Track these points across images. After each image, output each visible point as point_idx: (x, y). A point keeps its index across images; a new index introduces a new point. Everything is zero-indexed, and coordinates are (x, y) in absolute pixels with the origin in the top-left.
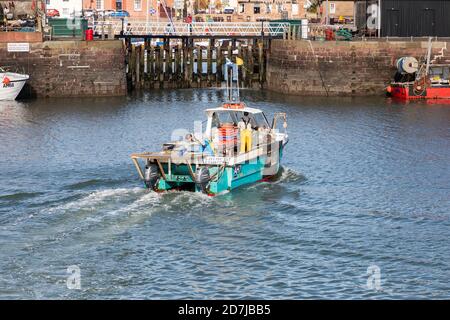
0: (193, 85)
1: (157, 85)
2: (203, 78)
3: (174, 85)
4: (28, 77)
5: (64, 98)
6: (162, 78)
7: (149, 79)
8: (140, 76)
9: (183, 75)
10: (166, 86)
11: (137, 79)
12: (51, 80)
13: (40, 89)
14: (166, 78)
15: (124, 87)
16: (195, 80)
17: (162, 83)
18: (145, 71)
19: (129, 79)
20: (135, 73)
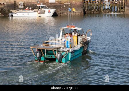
0: (103, 12)
1: (92, 13)
2: (106, 10)
3: (98, 12)
4: (55, 10)
5: (65, 16)
6: (94, 11)
7: (90, 11)
8: (88, 10)
9: (100, 9)
10: (95, 13)
11: (87, 11)
12: (62, 11)
13: (58, 13)
14: (95, 11)
15: (83, 13)
16: (104, 11)
17: (94, 12)
18: (89, 8)
19: (84, 11)
20: (86, 9)
